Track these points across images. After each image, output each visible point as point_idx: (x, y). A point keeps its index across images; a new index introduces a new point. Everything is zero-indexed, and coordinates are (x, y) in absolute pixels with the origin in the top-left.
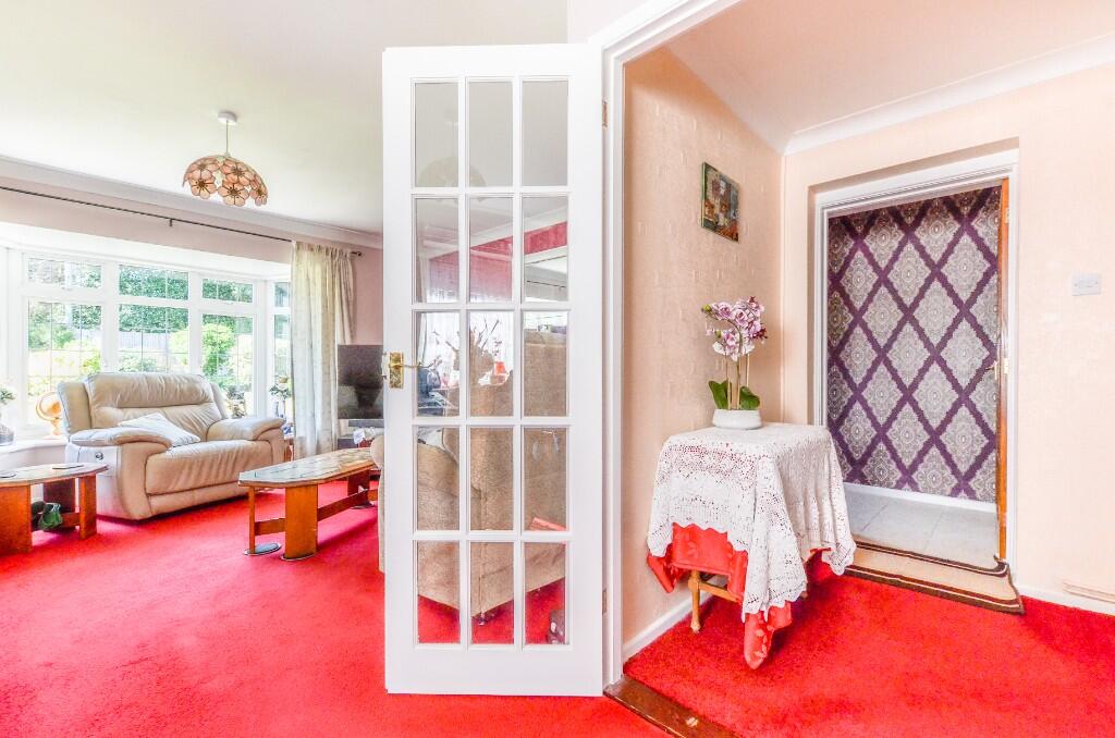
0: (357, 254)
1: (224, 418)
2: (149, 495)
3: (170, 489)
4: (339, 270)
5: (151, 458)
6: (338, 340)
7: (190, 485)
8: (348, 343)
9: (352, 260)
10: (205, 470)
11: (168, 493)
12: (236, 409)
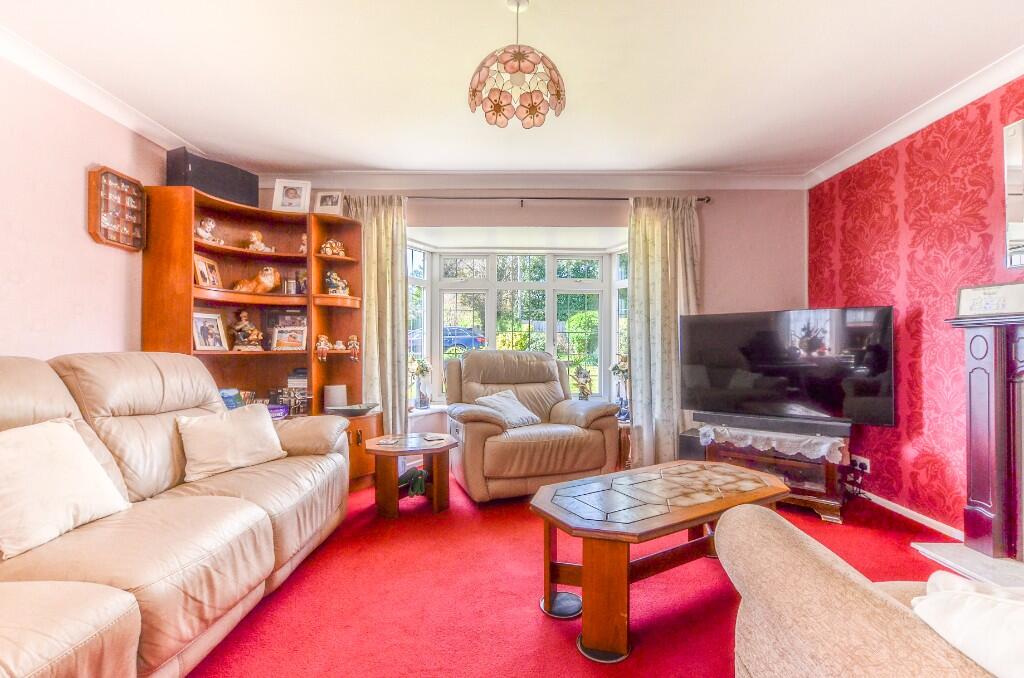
0: (705, 200)
1: (567, 397)
2: (487, 479)
3: (505, 474)
4: (683, 224)
5: (489, 439)
6: (681, 311)
7: (522, 472)
8: (693, 312)
9: (698, 209)
10: (537, 458)
11: (504, 478)
12: (583, 388)
